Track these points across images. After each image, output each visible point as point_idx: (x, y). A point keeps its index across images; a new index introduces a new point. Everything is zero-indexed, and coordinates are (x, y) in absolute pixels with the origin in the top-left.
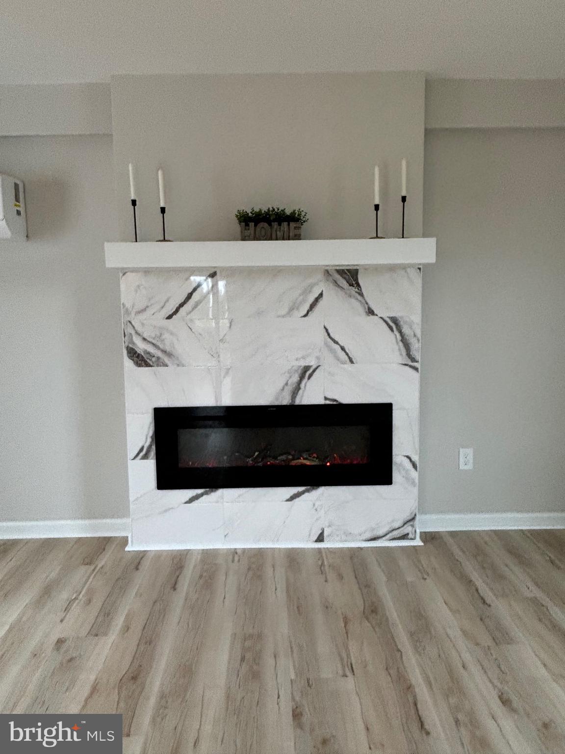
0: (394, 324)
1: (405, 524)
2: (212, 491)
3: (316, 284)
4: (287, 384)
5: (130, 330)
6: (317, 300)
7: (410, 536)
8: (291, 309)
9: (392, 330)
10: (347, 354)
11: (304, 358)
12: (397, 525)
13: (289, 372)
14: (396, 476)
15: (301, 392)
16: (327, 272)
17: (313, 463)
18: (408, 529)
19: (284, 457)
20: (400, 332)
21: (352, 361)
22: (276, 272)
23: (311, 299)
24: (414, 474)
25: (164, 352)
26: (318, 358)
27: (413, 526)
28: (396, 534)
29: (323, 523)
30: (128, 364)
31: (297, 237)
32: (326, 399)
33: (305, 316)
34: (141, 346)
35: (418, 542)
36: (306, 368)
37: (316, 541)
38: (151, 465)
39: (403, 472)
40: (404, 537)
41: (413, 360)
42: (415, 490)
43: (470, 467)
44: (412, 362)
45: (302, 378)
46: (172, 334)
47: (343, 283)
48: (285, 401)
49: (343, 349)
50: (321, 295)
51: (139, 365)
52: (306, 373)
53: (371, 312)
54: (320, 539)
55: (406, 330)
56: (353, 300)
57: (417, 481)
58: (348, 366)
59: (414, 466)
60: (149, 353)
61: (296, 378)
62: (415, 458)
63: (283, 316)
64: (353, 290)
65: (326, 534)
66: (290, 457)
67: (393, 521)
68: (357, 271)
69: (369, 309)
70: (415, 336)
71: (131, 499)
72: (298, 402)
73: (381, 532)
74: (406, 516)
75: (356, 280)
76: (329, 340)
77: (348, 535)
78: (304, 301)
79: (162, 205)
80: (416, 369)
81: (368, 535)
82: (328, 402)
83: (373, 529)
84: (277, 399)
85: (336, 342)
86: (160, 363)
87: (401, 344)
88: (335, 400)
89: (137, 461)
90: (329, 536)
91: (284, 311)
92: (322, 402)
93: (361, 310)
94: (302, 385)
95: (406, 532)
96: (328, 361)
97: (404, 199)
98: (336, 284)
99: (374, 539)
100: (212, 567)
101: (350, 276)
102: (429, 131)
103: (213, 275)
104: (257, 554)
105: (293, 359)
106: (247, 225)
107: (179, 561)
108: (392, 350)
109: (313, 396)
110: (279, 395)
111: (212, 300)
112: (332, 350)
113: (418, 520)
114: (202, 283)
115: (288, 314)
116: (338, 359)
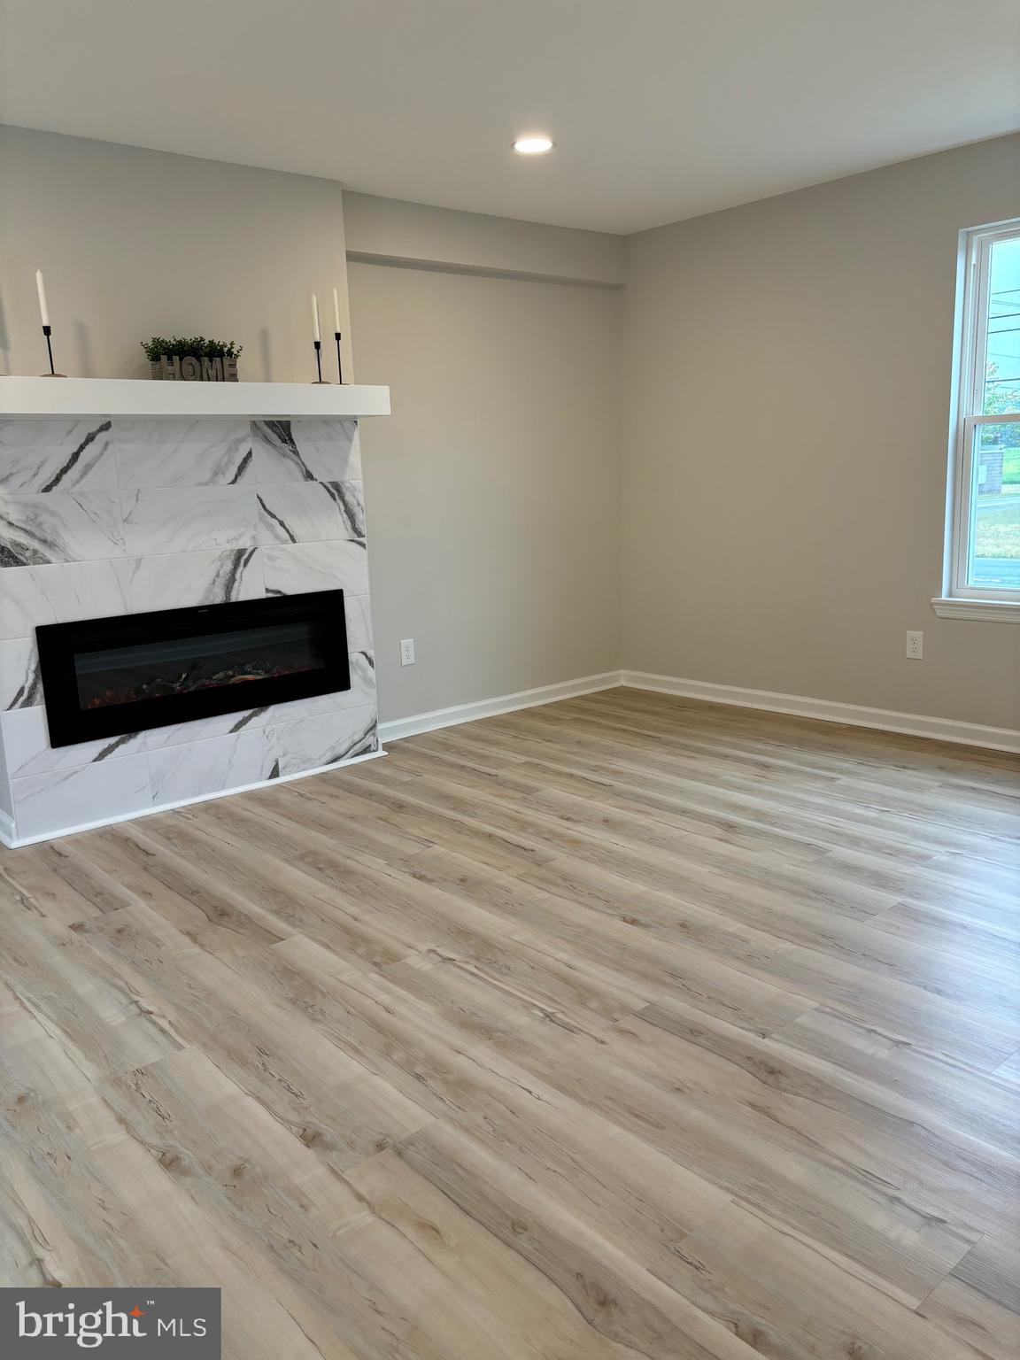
0: (336, 491)
1: (366, 734)
2: (131, 737)
3: (243, 440)
4: (218, 575)
6: (245, 461)
7: (373, 747)
8: (216, 474)
9: (335, 499)
10: (287, 531)
11: (236, 539)
12: (357, 738)
13: (220, 559)
14: (354, 678)
15: (236, 584)
16: (254, 425)
17: (259, 677)
18: (370, 740)
19: (221, 675)
20: (343, 501)
21: (294, 541)
22: (192, 423)
23: (238, 460)
24: (371, 672)
25: (44, 542)
26: (253, 538)
27: (374, 735)
28: (358, 748)
29: (276, 752)
31: (221, 377)
32: (268, 590)
33: (233, 482)
34: (7, 537)
35: (381, 753)
36: (240, 553)
37: (270, 778)
38: (38, 711)
39: (360, 673)
40: (366, 750)
41: (360, 534)
42: (373, 692)
43: (412, 660)
44: (359, 537)
45: (236, 567)
46: (53, 514)
47: (274, 437)
48: (218, 598)
49: (282, 524)
50: (250, 454)
51: (4, 564)
52: (241, 558)
53: (309, 476)
54: (275, 773)
55: (348, 497)
56: (287, 461)
57: (374, 680)
58: (290, 545)
59: (371, 663)
61: (229, 566)
62: (371, 653)
63: (207, 484)
64: (287, 448)
65: (280, 766)
66: (231, 673)
67: (354, 733)
68: (288, 423)
69: (308, 472)
70: (359, 505)
72: (233, 599)
73: (342, 750)
74: (367, 724)
75: (289, 435)
76: (265, 513)
77: (307, 762)
78: (230, 462)
79: (45, 323)
80: (363, 546)
81: (329, 756)
82: (270, 595)
83: (333, 748)
84: (207, 598)
85: (274, 516)
86: (38, 559)
87: (345, 516)
88: (279, 592)
89: (16, 709)
90: (284, 768)
91: (206, 476)
92: (262, 595)
93: (299, 475)
94: (238, 576)
95: (368, 743)
96: (265, 538)
97: (338, 336)
98: (267, 439)
99: (335, 760)
100: (170, 829)
101: (281, 430)
102: (352, 257)
103: (106, 427)
104: (209, 807)
105: (224, 542)
106: (170, 358)
107: (112, 836)
108: (336, 525)
109: (250, 588)
110: (209, 591)
111: (107, 462)
112: (270, 527)
113: (380, 727)
114: (90, 438)
115: (212, 481)
116: (277, 537)
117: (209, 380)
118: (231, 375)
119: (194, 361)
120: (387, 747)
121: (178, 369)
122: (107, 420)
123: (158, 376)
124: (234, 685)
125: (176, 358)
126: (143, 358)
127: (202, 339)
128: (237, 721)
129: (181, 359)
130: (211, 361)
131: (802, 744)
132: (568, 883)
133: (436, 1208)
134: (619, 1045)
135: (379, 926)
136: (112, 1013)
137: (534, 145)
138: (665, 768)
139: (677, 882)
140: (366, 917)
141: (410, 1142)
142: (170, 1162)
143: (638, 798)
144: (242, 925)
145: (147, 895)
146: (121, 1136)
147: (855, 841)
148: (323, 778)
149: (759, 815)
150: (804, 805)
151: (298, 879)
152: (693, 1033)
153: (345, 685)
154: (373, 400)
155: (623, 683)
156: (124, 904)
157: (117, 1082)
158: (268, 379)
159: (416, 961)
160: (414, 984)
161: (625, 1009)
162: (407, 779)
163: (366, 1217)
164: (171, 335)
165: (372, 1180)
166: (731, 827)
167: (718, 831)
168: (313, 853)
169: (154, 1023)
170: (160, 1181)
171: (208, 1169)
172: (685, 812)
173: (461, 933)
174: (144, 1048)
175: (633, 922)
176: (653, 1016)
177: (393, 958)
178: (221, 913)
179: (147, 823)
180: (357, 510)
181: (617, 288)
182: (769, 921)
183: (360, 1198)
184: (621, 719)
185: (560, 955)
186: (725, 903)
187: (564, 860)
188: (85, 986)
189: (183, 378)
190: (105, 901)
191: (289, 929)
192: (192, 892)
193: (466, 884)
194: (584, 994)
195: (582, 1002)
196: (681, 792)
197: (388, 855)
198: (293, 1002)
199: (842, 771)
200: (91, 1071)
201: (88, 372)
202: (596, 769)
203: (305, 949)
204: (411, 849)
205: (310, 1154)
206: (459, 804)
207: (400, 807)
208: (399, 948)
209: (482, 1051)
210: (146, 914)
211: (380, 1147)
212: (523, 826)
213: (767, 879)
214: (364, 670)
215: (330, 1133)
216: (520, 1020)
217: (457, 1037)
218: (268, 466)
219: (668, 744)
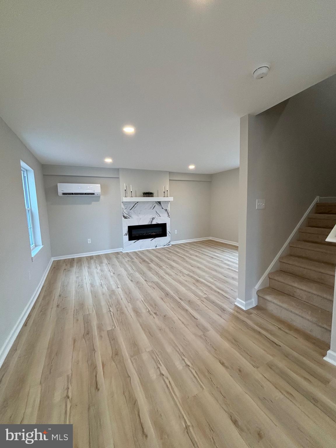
0: (166, 210)
2: (138, 240)
3: (154, 204)
4: (150, 221)
5: (123, 212)
6: (154, 207)
8: (151, 208)
11: (153, 216)
13: (150, 219)
15: (152, 222)
16: (156, 202)
17: (155, 234)
18: (169, 244)
19: (150, 233)
22: (148, 202)
24: (170, 234)
25: (129, 216)
26: (155, 216)
29: (156, 244)
30: (123, 218)
31: (153, 197)
33: (153, 209)
34: (125, 215)
35: (171, 246)
36: (153, 218)
38: (128, 236)
40: (169, 245)
42: (170, 237)
43: (177, 233)
46: (131, 213)
48: (150, 224)
49: (159, 214)
51: (125, 218)
52: (153, 219)
53: (163, 208)
54: (156, 247)
55: (168, 211)
56: (160, 207)
58: (160, 217)
60: (127, 216)
61: (152, 220)
62: (170, 232)
64: (160, 205)
67: (167, 242)
71: (124, 243)
72: (152, 224)
73: (165, 245)
74: (169, 241)
76: (157, 213)
77: (160, 246)
79: (131, 191)
80: (170, 217)
81: (163, 245)
86: (129, 218)
88: (158, 223)
89: (125, 236)
92: (156, 223)
96: (156, 216)
97: (167, 191)
98: (157, 204)
99: (164, 246)
100: (142, 252)
101: (159, 203)
102: (170, 180)
103: (138, 202)
104: (147, 250)
105: (151, 216)
106: (145, 195)
107: (135, 252)
108: (166, 214)
109: (154, 222)
110: (149, 223)
111: (138, 207)
112: (157, 215)
113: (171, 242)
114: (136, 204)
115: (150, 209)
116: (158, 216)
117: (150, 197)
120: (171, 245)
123: (144, 197)
124: (151, 235)
126: (142, 194)
127: (149, 192)
128: (152, 239)
129: (147, 195)
130: (150, 195)
131: (231, 249)
132: (187, 262)
133: (155, 286)
134: (182, 277)
135: (161, 264)
136: (130, 269)
137: (192, 167)
138: (209, 250)
139: (201, 263)
140: (160, 263)
141: (155, 282)
142: (132, 281)
143: (203, 254)
144: (146, 262)
145: (136, 258)
146: (128, 278)
147: (229, 261)
148: (162, 248)
149: (218, 257)
150: (225, 256)
151: (154, 258)
152: (191, 277)
153: (166, 236)
154: (171, 199)
155: (210, 239)
156: (134, 259)
157: (129, 274)
158: (158, 197)
159: (164, 267)
160: (163, 269)
161: (185, 274)
162: (172, 249)
163: (148, 286)
164: (146, 192)
165: (150, 284)
166: (213, 258)
167: (210, 258)
168: (157, 256)
169: (134, 270)
170: (130, 282)
171: (135, 281)
172: (207, 256)
173: (171, 265)
174: (132, 272)
175: (192, 266)
176: (188, 275)
177: (161, 267)
178: (144, 261)
179: (139, 251)
180: (169, 213)
181: (211, 181)
182: (210, 268)
183: (148, 285)
184: (207, 244)
185: (180, 268)
186: (206, 266)
187: (187, 259)
188: (127, 266)
189: (147, 197)
190: (132, 258)
191: (151, 263)
192: (142, 259)
193: (174, 261)
194: (181, 272)
195: (181, 273)
197: (166, 257)
198: (149, 270)
199: (234, 252)
200: (126, 273)
201: (136, 196)
202: (198, 250)
203: (152, 265)
204: (169, 256)
205: (145, 282)
206: (178, 252)
207: (170, 252)
208: (162, 265)
209: (167, 276)
210: (135, 260)
211: (152, 282)
212: (185, 255)
213: (213, 264)
214: (169, 234)
215: (148, 280)
216: (172, 274)
217: (165, 274)
218: (157, 206)
219: (211, 247)
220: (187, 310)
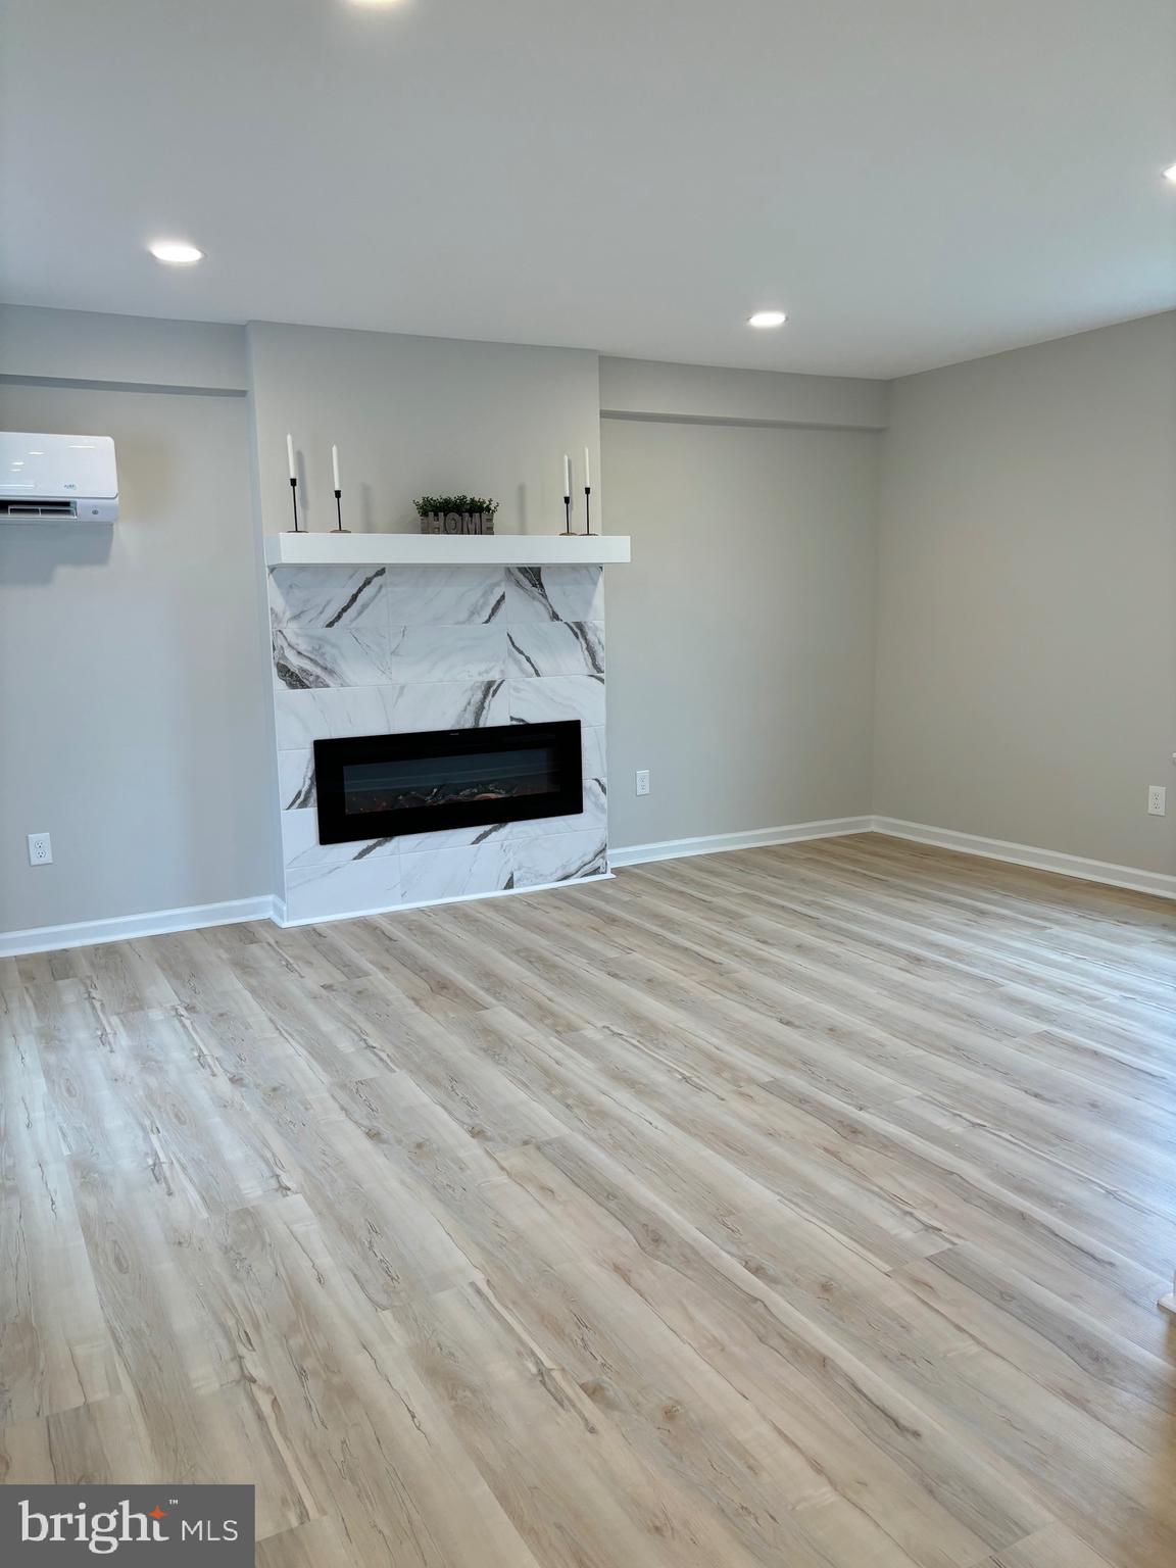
0: (579, 630)
1: (596, 856)
2: (386, 841)
3: (498, 584)
4: (469, 704)
5: (281, 642)
6: (499, 603)
7: (602, 870)
8: (472, 614)
9: (578, 638)
10: (533, 665)
11: (487, 672)
12: (587, 859)
13: (471, 689)
14: (587, 802)
15: (485, 712)
16: (508, 570)
17: (500, 796)
18: (599, 862)
19: (467, 792)
20: (586, 639)
21: (538, 674)
22: (453, 570)
23: (493, 603)
24: (603, 798)
25: (325, 669)
26: (502, 671)
27: (603, 858)
28: (587, 868)
29: (512, 866)
30: (279, 685)
31: (490, 531)
32: (512, 719)
33: (487, 622)
34: (295, 662)
35: (609, 875)
36: (490, 684)
37: (505, 888)
38: (311, 814)
39: (593, 799)
40: (596, 871)
41: (599, 670)
42: (605, 817)
43: (647, 791)
44: (598, 672)
45: (485, 696)
46: (334, 646)
47: (526, 582)
48: (468, 724)
49: (528, 659)
50: (503, 597)
51: (292, 686)
52: (490, 689)
53: (555, 617)
54: (510, 885)
55: (590, 636)
56: (536, 603)
57: (606, 806)
58: (534, 679)
59: (604, 790)
60: (304, 671)
61: (479, 695)
62: (604, 781)
63: (464, 623)
64: (536, 591)
65: (515, 879)
66: (476, 791)
67: (584, 855)
68: (539, 569)
69: (554, 613)
70: (600, 643)
71: (287, 857)
72: (481, 725)
73: (573, 869)
74: (597, 847)
75: (539, 580)
76: (513, 649)
77: (540, 877)
78: (485, 604)
79: (337, 488)
80: (602, 680)
81: (560, 874)
82: (514, 723)
83: (564, 866)
84: (458, 722)
85: (521, 653)
86: (320, 683)
87: (586, 653)
88: (523, 721)
89: (293, 810)
90: (519, 880)
91: (464, 616)
92: (507, 722)
93: (547, 617)
94: (486, 705)
95: (597, 865)
96: (513, 671)
97: (588, 491)
98: (518, 583)
99: (566, 878)
100: (412, 923)
101: (533, 576)
102: (604, 414)
103: (381, 572)
104: (451, 910)
105: (475, 673)
106: (436, 515)
107: (366, 925)
108: (578, 661)
109: (498, 715)
110: (460, 716)
111: (379, 607)
112: (517, 662)
113: (609, 852)
114: (368, 582)
115: (469, 620)
116: (523, 671)
117: (469, 533)
118: (488, 528)
119: (457, 516)
120: (614, 871)
121: (442, 524)
122: (382, 566)
123: (425, 531)
124: (479, 801)
125: (441, 515)
126: (415, 514)
127: (465, 497)
128: (478, 835)
129: (445, 515)
130: (471, 516)
131: (1031, 895)
132: (742, 990)
133: (553, 1178)
134: (736, 1104)
135: (568, 1006)
136: (345, 1045)
137: (768, 320)
138: (879, 907)
139: (843, 998)
140: (560, 1000)
141: (549, 1143)
142: (373, 1135)
143: (839, 931)
144: (457, 996)
145: (385, 969)
146: (342, 1117)
147: (1033, 980)
148: (553, 893)
149: (951, 952)
150: (999, 947)
151: (511, 968)
152: (801, 1101)
153: (575, 807)
154: (614, 549)
155: (874, 828)
156: (366, 974)
157: (343, 1086)
158: (522, 531)
159: (590, 1033)
160: (586, 1049)
161: (751, 1080)
162: (626, 898)
163: (504, 1179)
164: (438, 494)
165: (514, 1160)
166: (917, 960)
167: (903, 962)
168: (527, 949)
169: (376, 1055)
170: (366, 1144)
171: (399, 1142)
172: (879, 945)
173: (635, 1017)
174: (365, 1068)
175: (788, 1023)
176: (774, 1088)
177: (571, 1027)
178: (442, 986)
179: (394, 918)
180: (598, 648)
182: (914, 1034)
183: (503, 1169)
184: (856, 861)
185: (709, 1038)
186: (880, 1018)
187: (745, 973)
188: (328, 1026)
189: (447, 532)
190: (351, 970)
191: (494, 1002)
192: (422, 970)
193: (652, 984)
194: (720, 1067)
195: (718, 1072)
196: (884, 928)
197: (591, 957)
198: (485, 1051)
199: (1057, 922)
200: (326, 1078)
201: (369, 528)
202: (809, 904)
203: (503, 1017)
204: (612, 953)
205: (474, 1141)
206: (667, 922)
207: (613, 920)
208: (578, 1022)
209: (623, 1095)
210: (379, 980)
211: (526, 1143)
212: (719, 943)
213: (928, 1003)
214: (596, 796)
215: (490, 1131)
216: (660, 1078)
217: (604, 1083)
218: (519, 606)
219: (891, 887)
220: (824, 1361)
